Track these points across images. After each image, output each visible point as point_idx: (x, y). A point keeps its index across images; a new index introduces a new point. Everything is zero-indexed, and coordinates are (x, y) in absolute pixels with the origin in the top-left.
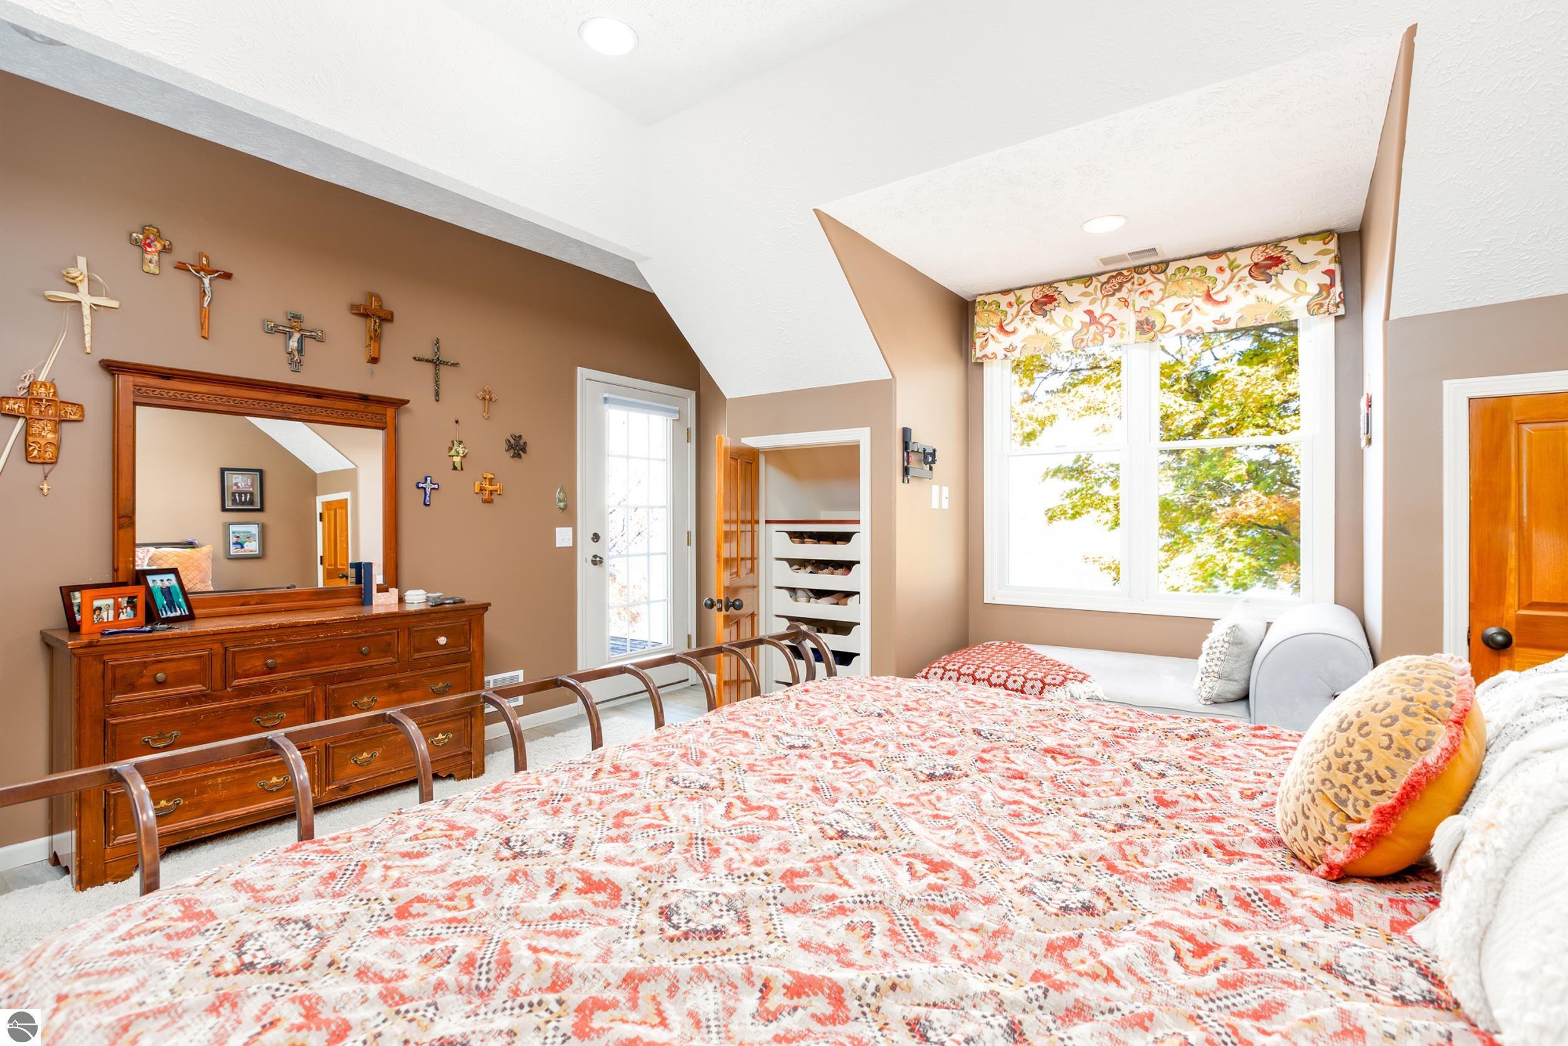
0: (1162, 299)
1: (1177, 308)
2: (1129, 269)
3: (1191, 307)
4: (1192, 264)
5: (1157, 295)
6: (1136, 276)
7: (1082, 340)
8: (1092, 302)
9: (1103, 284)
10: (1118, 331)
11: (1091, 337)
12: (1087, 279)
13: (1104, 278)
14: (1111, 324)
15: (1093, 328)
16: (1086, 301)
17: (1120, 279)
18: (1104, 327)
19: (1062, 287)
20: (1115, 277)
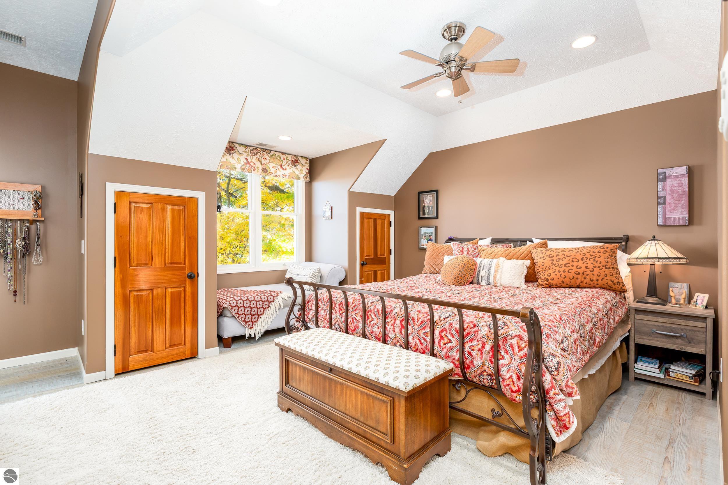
0: (269, 163)
1: (273, 167)
2: (260, 148)
3: (277, 168)
4: (277, 154)
5: (268, 161)
6: (262, 152)
7: (244, 169)
8: (248, 156)
9: (251, 150)
10: (256, 169)
11: (247, 169)
12: (246, 146)
13: (252, 148)
14: (254, 166)
15: (248, 166)
16: (245, 154)
17: (256, 151)
18: (252, 166)
19: (237, 145)
20: (255, 149)
